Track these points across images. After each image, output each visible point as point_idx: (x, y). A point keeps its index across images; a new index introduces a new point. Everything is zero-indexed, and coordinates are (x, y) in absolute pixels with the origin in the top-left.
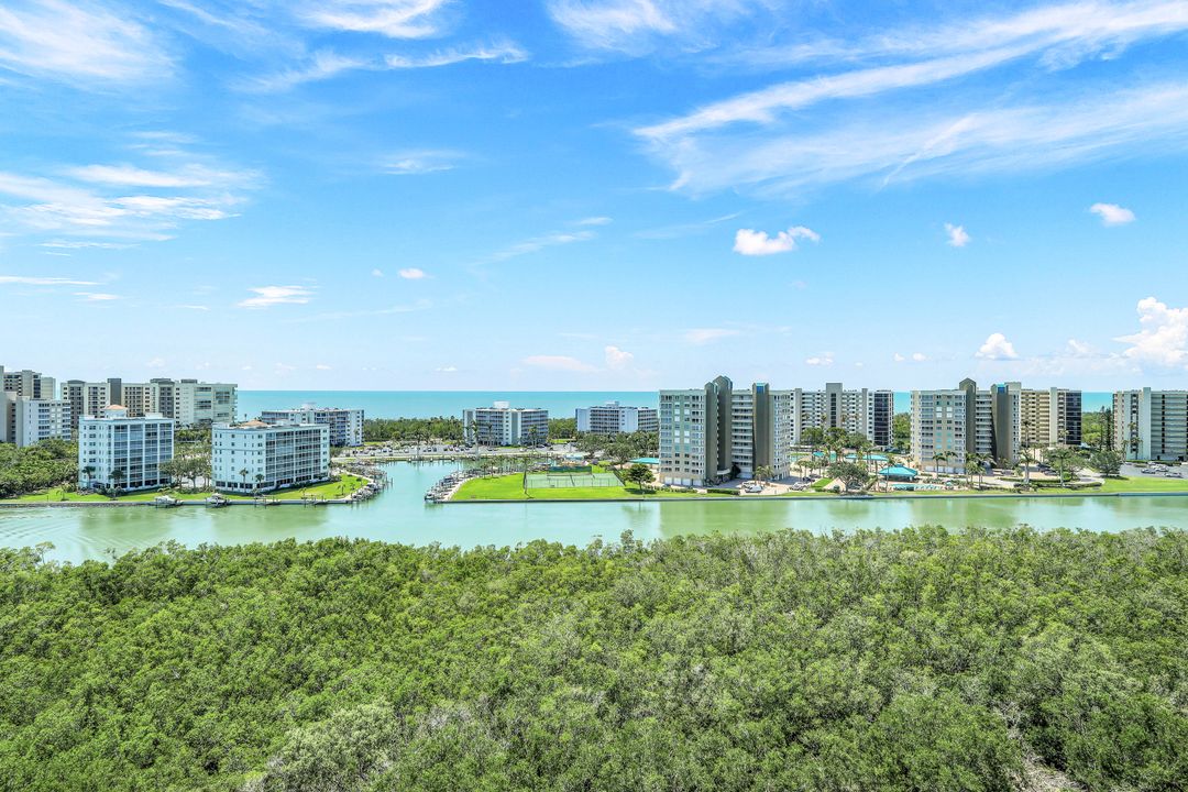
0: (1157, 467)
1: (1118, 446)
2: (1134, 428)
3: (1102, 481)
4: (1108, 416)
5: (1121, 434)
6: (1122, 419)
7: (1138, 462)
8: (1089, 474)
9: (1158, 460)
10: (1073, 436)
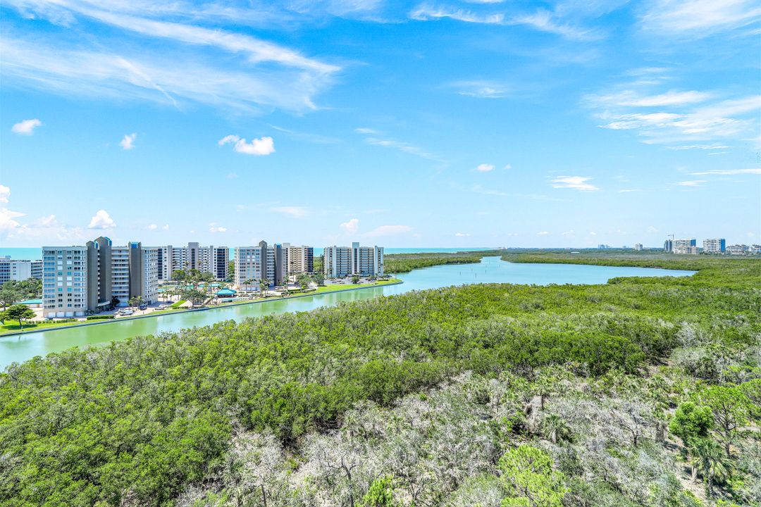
0: (338, 280)
1: (326, 272)
2: (331, 263)
3: (317, 288)
4: (322, 258)
5: (327, 267)
6: (327, 259)
7: (332, 278)
8: (313, 285)
9: (339, 277)
10: (310, 268)
